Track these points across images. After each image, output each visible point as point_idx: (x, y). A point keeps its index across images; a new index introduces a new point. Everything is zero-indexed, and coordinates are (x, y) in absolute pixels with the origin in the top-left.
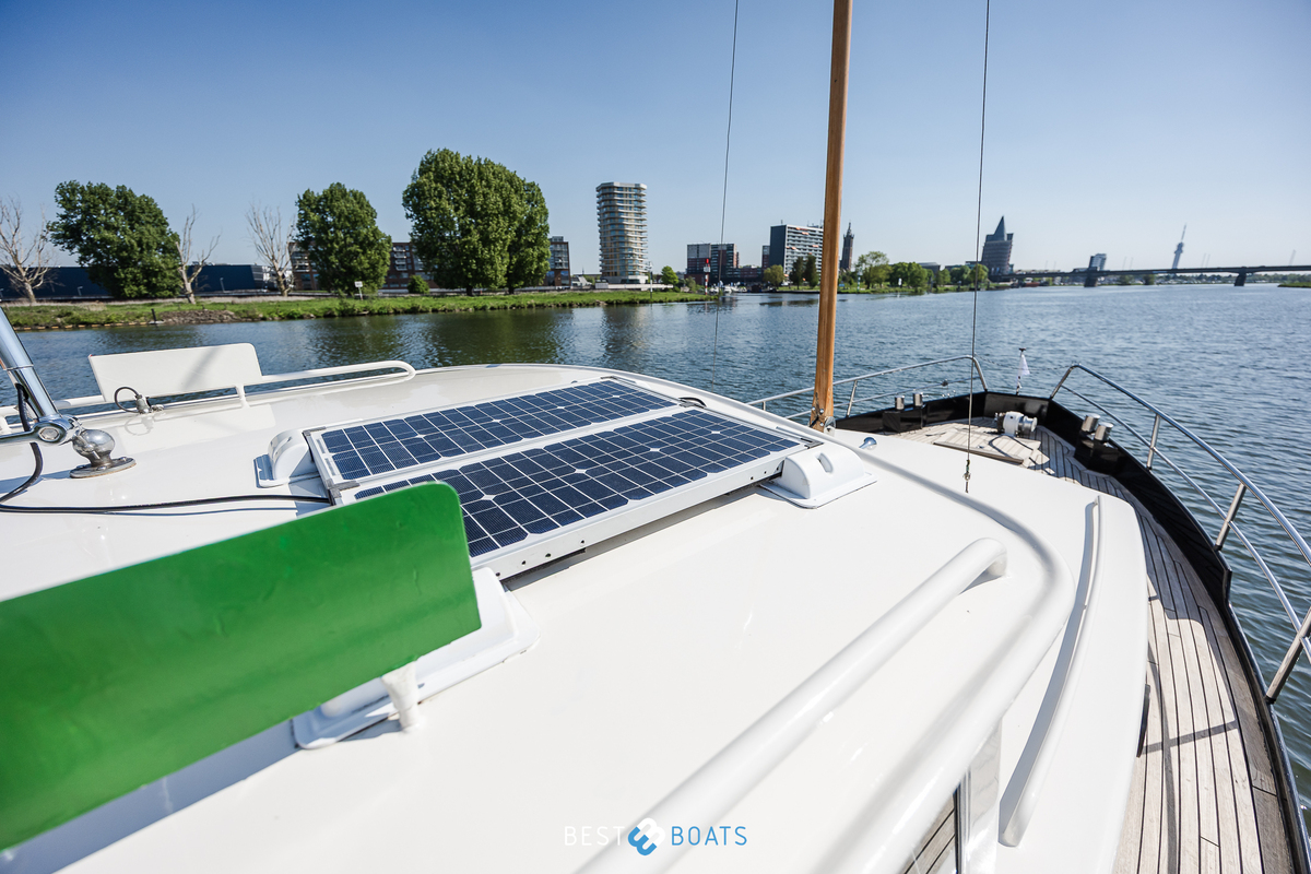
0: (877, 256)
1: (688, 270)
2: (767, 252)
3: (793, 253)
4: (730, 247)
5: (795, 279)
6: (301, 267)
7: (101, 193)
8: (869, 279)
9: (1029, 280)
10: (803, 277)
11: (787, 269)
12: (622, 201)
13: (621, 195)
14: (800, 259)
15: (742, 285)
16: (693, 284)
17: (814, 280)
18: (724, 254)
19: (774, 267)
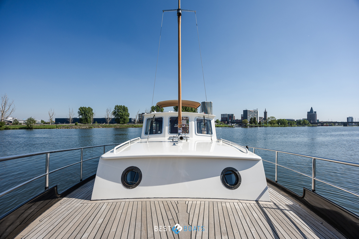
0: (272, 117)
1: (221, 120)
2: (243, 116)
3: (249, 117)
4: (233, 115)
5: (251, 122)
6: (140, 119)
7: (121, 107)
8: (271, 123)
9: (325, 124)
10: (253, 122)
11: (248, 120)
12: (207, 105)
13: (207, 104)
14: (252, 118)
15: (236, 124)
16: (223, 123)
17: (256, 123)
18: (231, 116)
19: (245, 120)
